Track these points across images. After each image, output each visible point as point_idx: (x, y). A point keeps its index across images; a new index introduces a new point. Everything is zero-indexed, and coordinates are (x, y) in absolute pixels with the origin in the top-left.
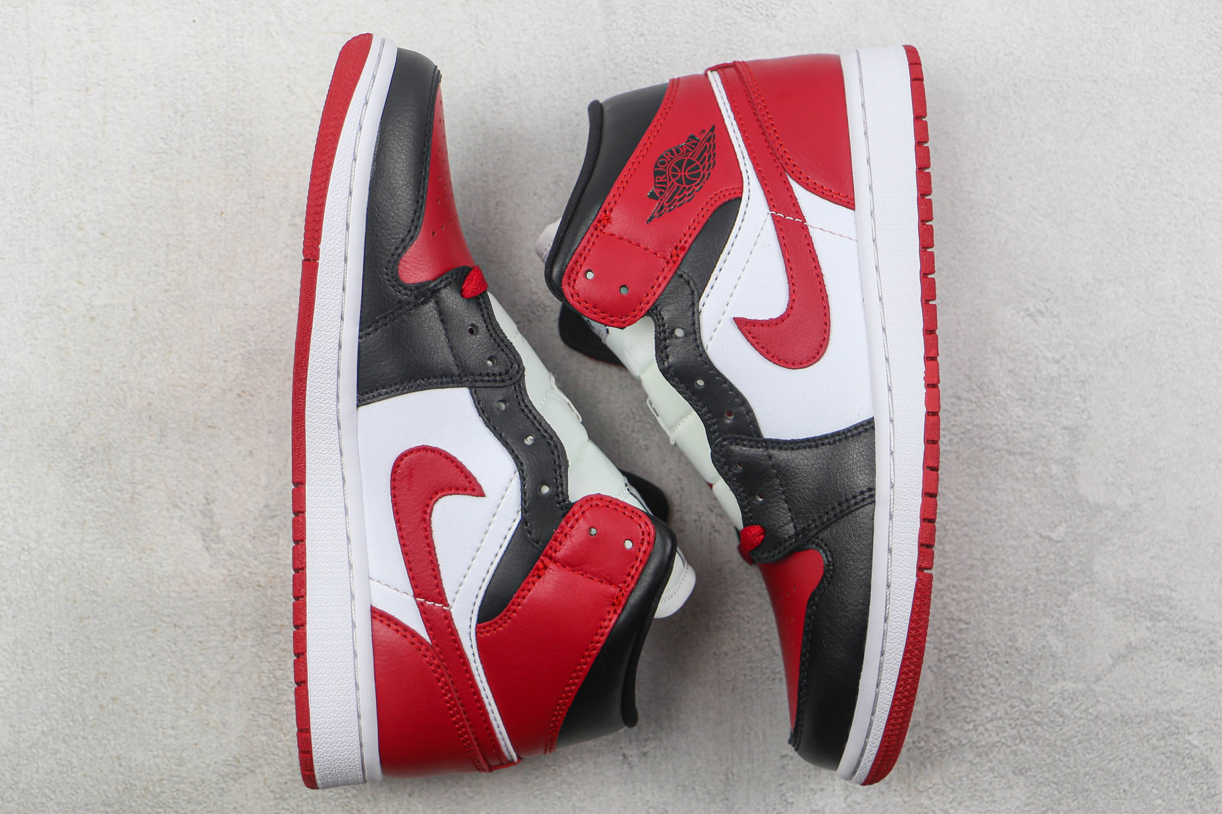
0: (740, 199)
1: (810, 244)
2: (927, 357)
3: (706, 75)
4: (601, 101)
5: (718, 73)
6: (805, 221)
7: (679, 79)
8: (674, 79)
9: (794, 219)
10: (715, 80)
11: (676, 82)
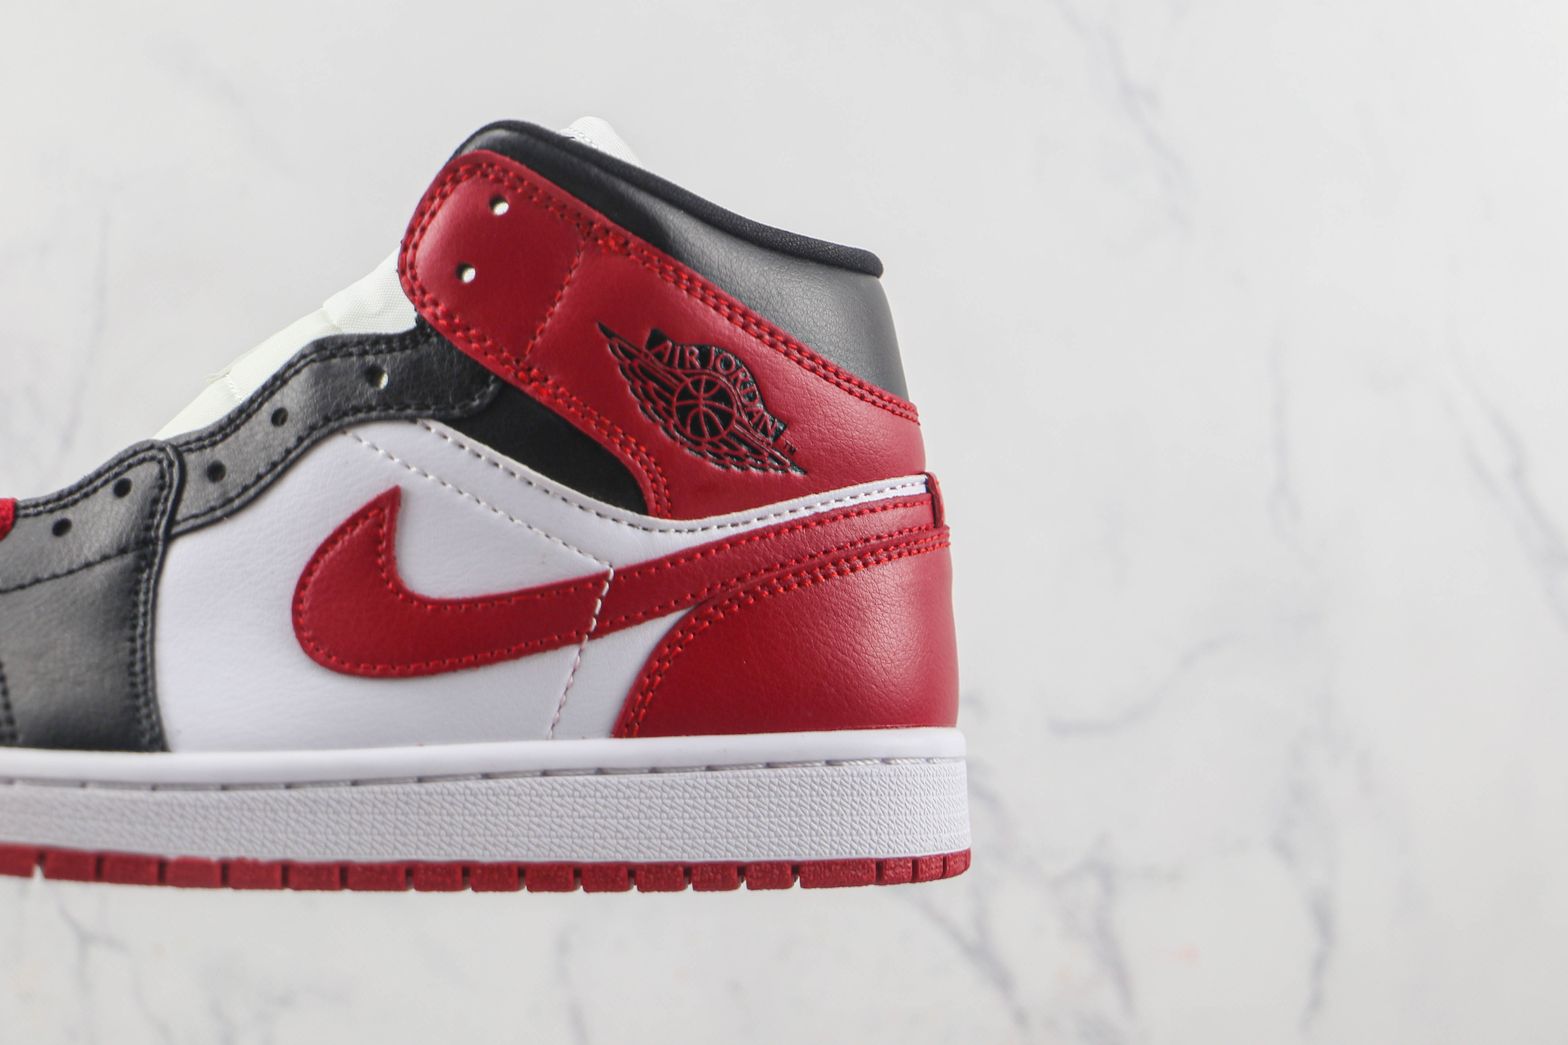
0: (645, 511)
1: (542, 646)
3: (920, 470)
6: (593, 636)
9: (596, 618)
10: (910, 485)
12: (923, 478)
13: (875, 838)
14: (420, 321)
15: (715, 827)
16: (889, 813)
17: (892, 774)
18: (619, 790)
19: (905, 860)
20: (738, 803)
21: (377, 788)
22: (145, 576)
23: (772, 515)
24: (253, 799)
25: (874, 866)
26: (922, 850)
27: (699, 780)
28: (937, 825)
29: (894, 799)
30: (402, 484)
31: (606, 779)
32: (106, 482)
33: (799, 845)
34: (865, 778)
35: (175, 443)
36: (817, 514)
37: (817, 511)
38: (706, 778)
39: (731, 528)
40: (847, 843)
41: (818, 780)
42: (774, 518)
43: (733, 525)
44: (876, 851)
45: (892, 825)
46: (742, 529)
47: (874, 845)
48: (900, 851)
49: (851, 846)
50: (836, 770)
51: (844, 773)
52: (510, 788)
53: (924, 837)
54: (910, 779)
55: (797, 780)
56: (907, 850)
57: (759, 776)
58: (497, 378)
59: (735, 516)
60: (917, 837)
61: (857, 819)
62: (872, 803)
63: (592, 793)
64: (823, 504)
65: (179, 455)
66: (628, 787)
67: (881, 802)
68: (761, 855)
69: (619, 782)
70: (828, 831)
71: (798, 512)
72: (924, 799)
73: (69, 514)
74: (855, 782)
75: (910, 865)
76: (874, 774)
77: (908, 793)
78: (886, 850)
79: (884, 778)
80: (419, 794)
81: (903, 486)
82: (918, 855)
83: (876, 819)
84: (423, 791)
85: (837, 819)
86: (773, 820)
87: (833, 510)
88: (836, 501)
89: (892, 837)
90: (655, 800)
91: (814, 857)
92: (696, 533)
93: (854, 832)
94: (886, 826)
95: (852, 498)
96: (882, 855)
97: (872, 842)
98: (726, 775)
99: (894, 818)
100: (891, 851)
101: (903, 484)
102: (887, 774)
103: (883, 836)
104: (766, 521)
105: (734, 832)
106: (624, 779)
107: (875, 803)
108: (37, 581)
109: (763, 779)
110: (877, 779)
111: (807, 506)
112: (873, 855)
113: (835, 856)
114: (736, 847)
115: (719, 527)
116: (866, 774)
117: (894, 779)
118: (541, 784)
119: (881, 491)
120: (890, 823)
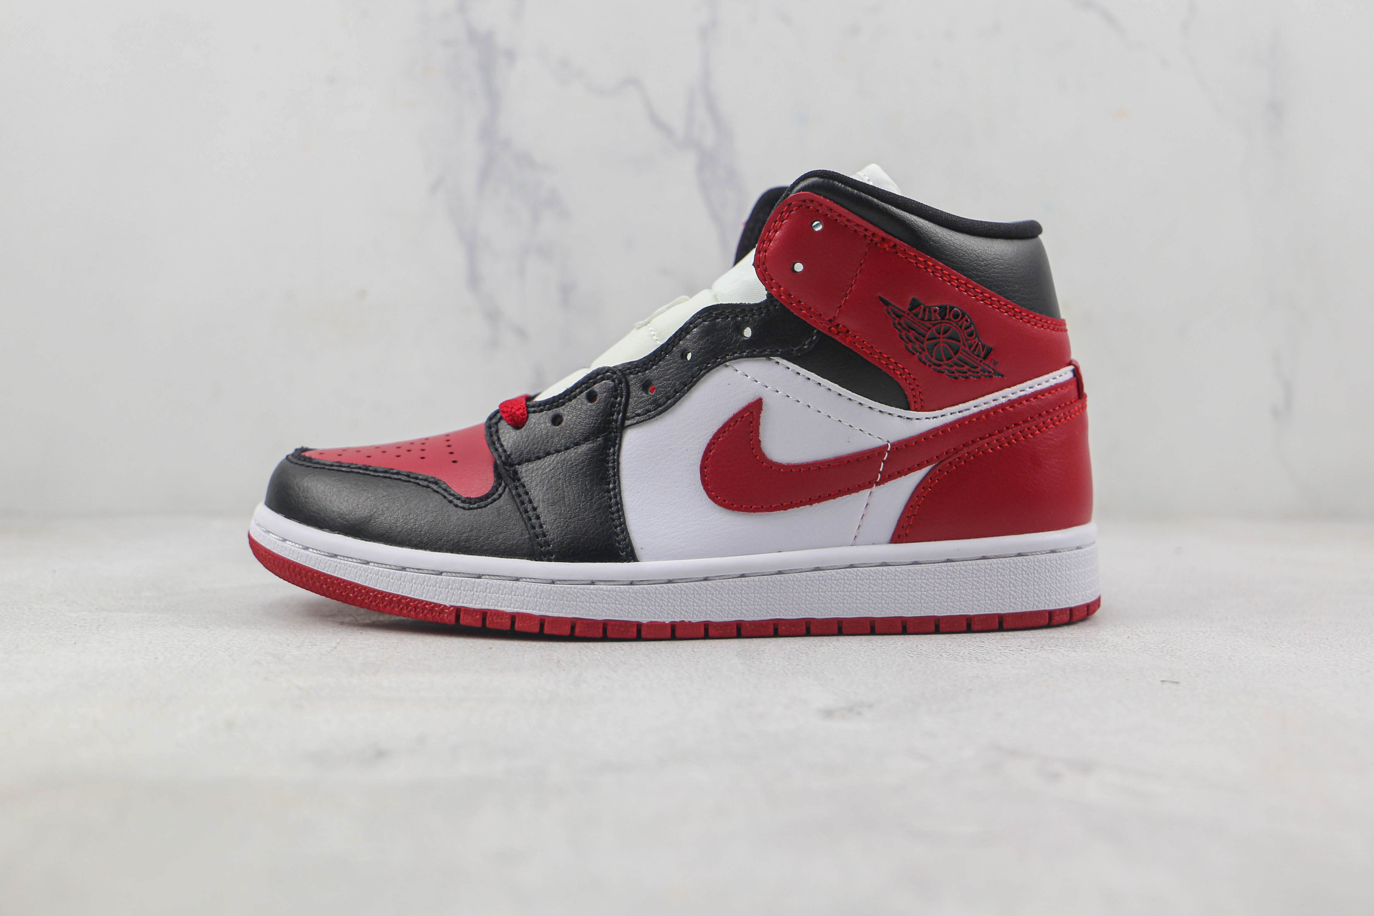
0: (908, 408)
1: (849, 491)
2: (708, 624)
3: (1070, 363)
4: (1040, 236)
5: (1071, 379)
6: (878, 484)
7: (1066, 331)
8: (1065, 324)
9: (880, 473)
10: (1065, 374)
11: (1062, 327)
12: (1071, 367)
13: (1048, 598)
14: (769, 296)
15: (953, 595)
16: (1056, 582)
17: (1057, 558)
18: (896, 575)
19: (1066, 609)
20: (966, 580)
21: (756, 578)
22: (612, 450)
23: (983, 404)
24: (687, 587)
25: (1047, 614)
26: (1075, 603)
27: (943, 568)
28: (1084, 586)
29: (1058, 573)
30: (762, 397)
31: (888, 569)
32: (581, 392)
33: (1003, 604)
34: (1042, 562)
35: (621, 368)
36: (1009, 400)
37: (1010, 398)
38: (947, 566)
39: (958, 413)
40: (1031, 602)
41: (1013, 565)
42: (984, 405)
43: (959, 412)
44: (1048, 605)
45: (1058, 590)
46: (966, 413)
47: (1047, 602)
48: (1063, 605)
49: (1033, 603)
50: (1024, 559)
51: (1029, 561)
52: (832, 576)
53: (1076, 594)
54: (1068, 561)
55: (1001, 566)
56: (1066, 603)
57: (979, 565)
58: (819, 332)
59: (961, 406)
60: (1072, 595)
61: (1037, 587)
62: (1046, 577)
63: (880, 577)
64: (1013, 394)
65: (624, 375)
66: (901, 573)
67: (1051, 576)
68: (980, 611)
69: (896, 571)
70: (1020, 595)
71: (998, 401)
72: (1076, 571)
73: (560, 410)
74: (1036, 565)
75: (1068, 612)
76: (1047, 559)
77: (1067, 569)
78: (1054, 605)
79: (1053, 562)
80: (780, 581)
81: (1060, 376)
82: (1073, 606)
83: (1048, 586)
84: (782, 579)
85: (1025, 588)
86: (987, 590)
87: (1020, 397)
88: (1021, 391)
89: (1057, 596)
90: (917, 580)
91: (1011, 611)
92: (938, 419)
93: (1035, 595)
94: (1054, 590)
95: (1030, 388)
96: (1052, 607)
97: (1046, 601)
98: (959, 564)
99: (1059, 585)
100: (1057, 605)
101: (1060, 374)
102: (1054, 559)
103: (1052, 597)
104: (979, 407)
105: (964, 598)
106: (899, 568)
107: (1047, 577)
108: (548, 454)
109: (981, 566)
110: (1048, 563)
111: (1004, 396)
112: (1047, 608)
113: (1024, 610)
114: (965, 607)
115: (951, 414)
116: (1042, 560)
117: (1059, 562)
118: (850, 573)
119: (1047, 381)
120: (1057, 588)
